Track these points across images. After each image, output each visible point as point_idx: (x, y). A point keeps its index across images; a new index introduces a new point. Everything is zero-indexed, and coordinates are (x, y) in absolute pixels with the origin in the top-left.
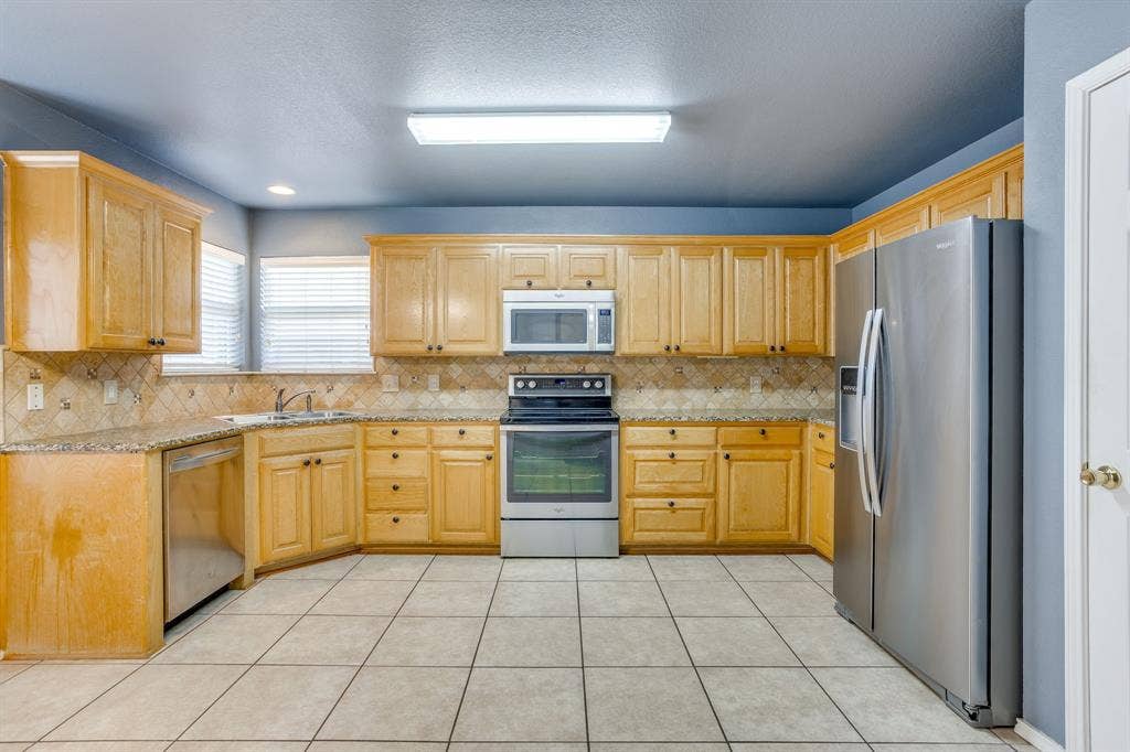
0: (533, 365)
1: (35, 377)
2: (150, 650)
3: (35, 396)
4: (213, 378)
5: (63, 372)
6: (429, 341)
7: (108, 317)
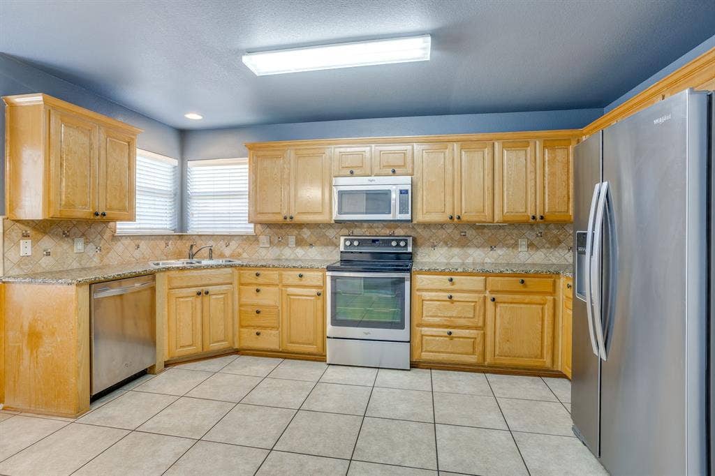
0: (358, 230)
1: (26, 236)
2: (79, 412)
3: (26, 247)
4: (153, 237)
5: (45, 233)
6: (285, 212)
7: (63, 197)
